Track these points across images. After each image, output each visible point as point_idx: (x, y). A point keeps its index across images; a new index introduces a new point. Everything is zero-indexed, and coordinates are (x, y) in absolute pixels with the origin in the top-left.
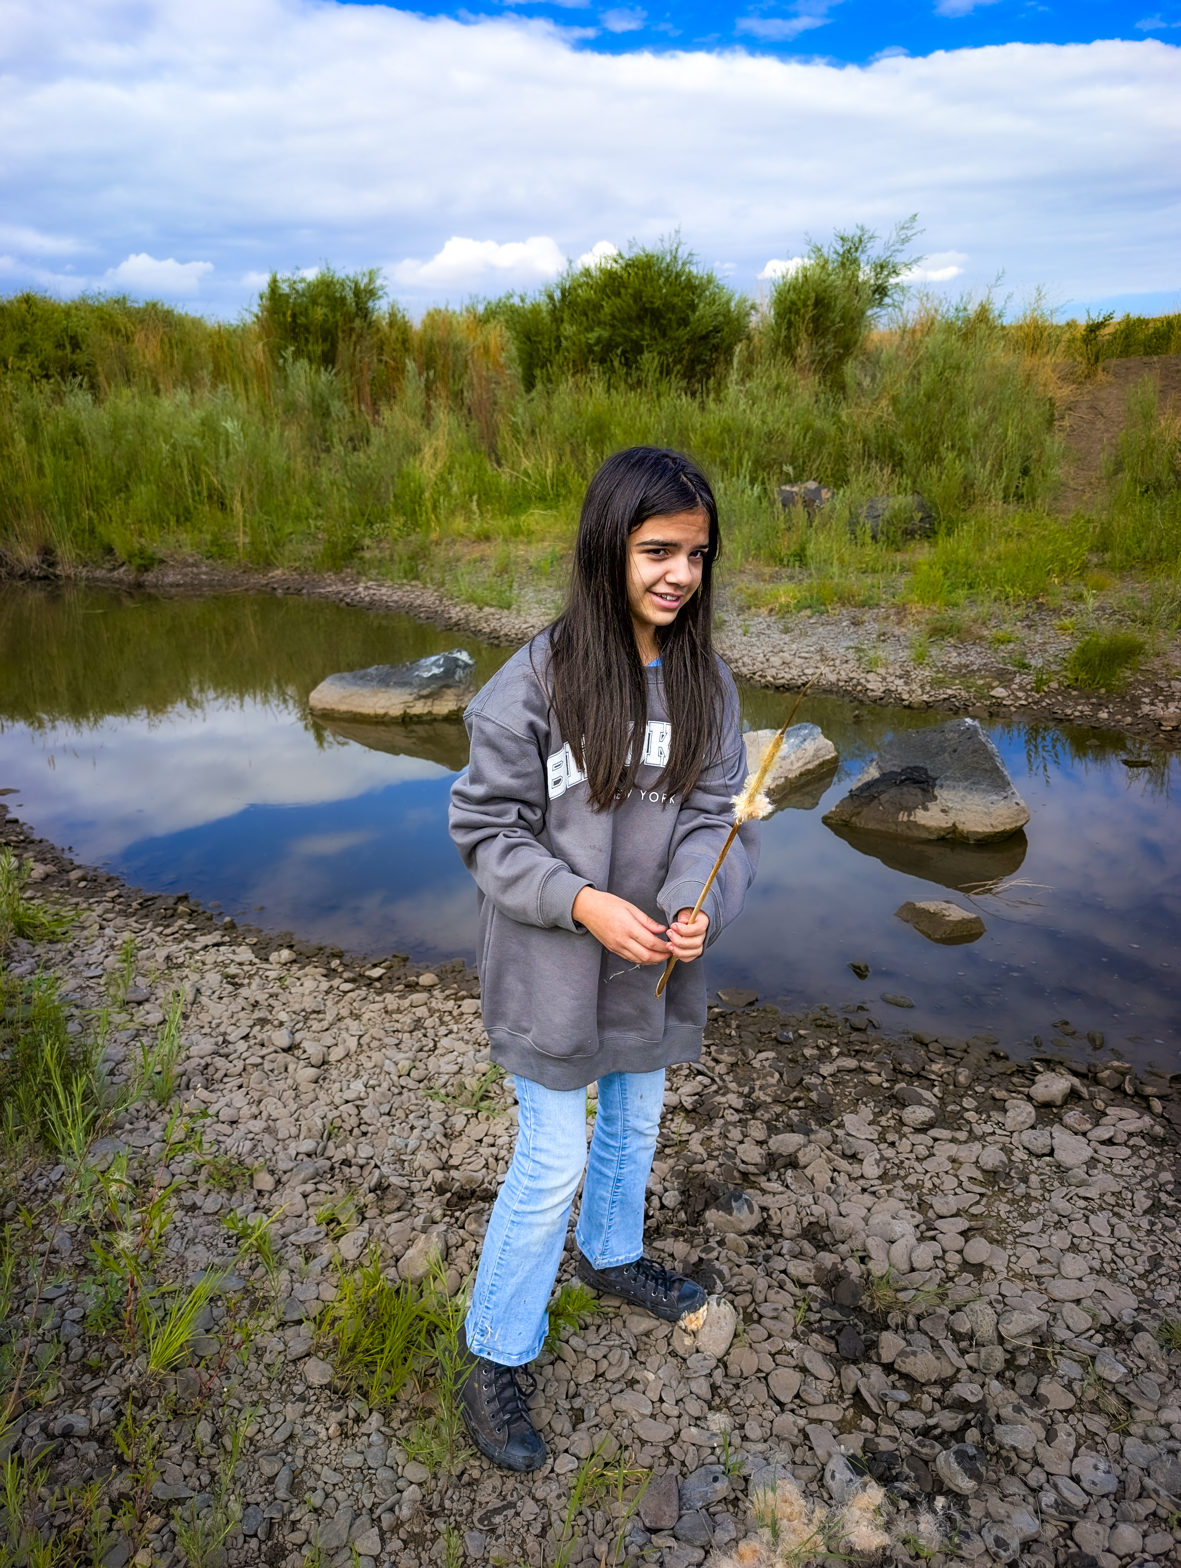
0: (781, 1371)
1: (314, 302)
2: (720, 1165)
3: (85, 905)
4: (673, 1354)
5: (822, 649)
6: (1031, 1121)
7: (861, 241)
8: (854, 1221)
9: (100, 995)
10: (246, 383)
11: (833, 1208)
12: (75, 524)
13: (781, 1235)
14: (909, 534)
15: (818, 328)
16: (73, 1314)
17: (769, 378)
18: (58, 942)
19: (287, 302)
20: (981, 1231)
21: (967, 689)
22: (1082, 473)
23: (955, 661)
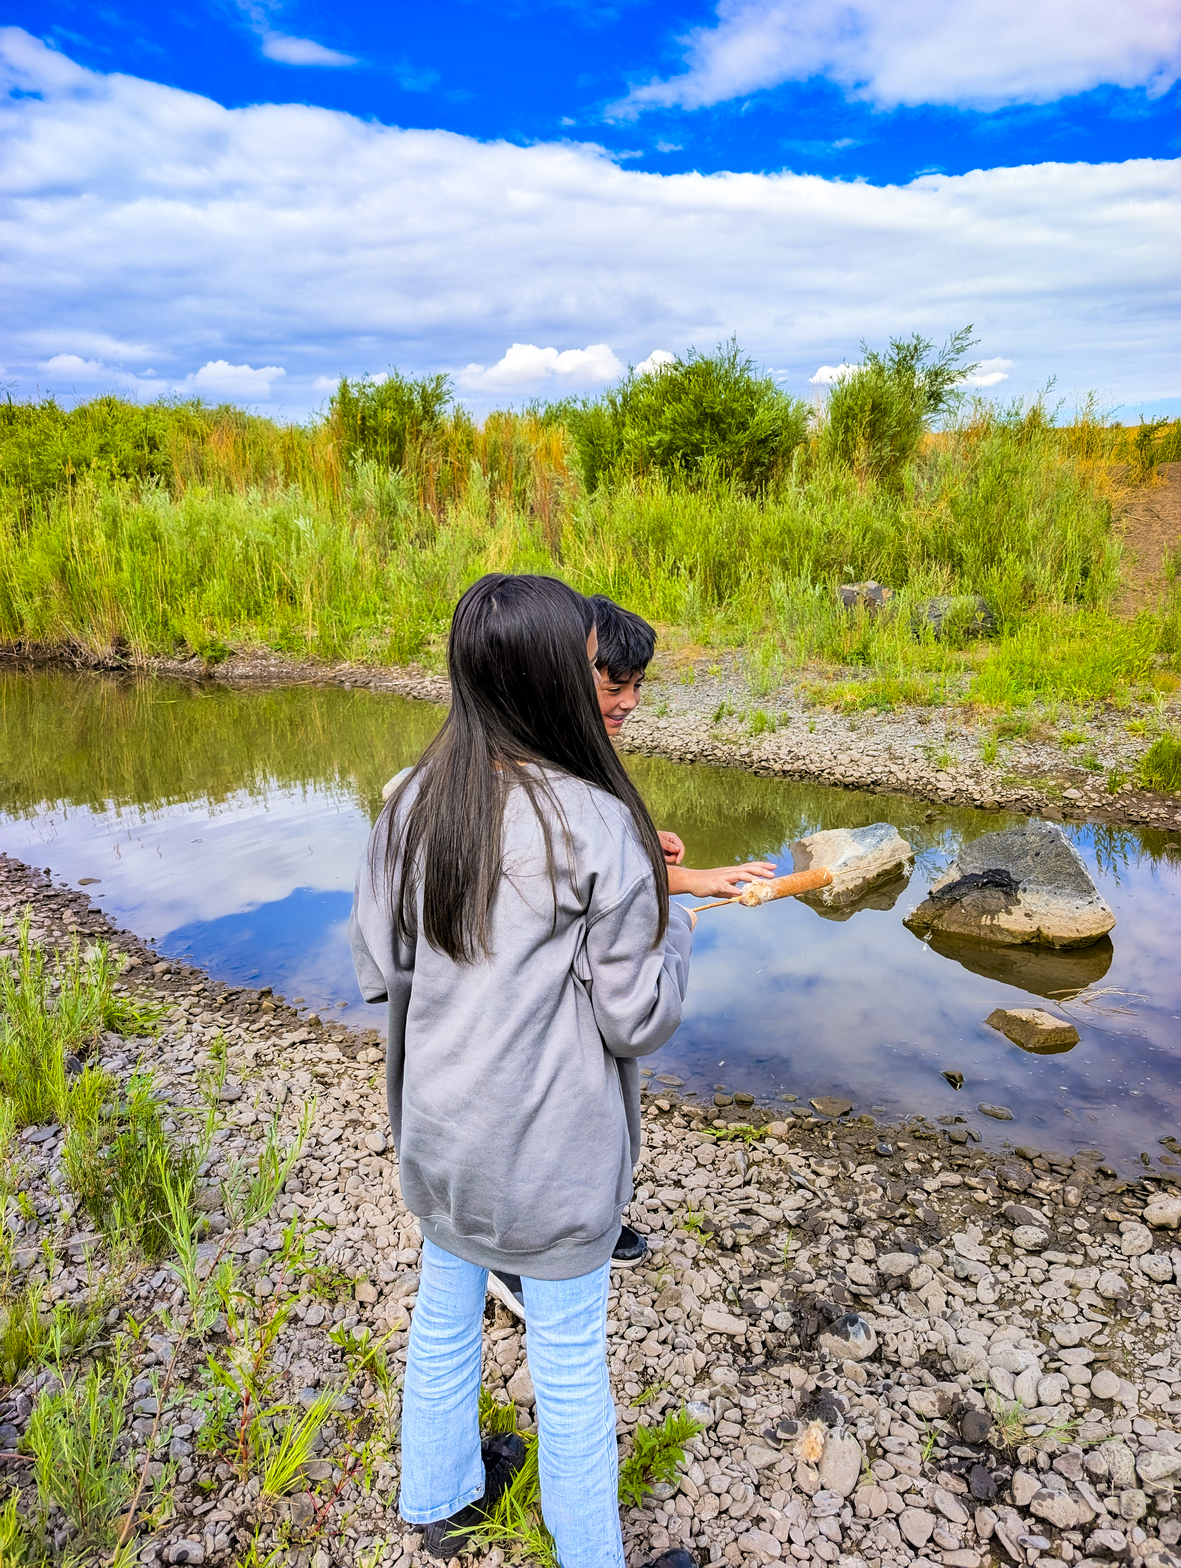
0: (911, 1511)
1: (383, 406)
2: (830, 1285)
3: (171, 999)
4: (798, 1490)
5: (890, 748)
6: (1148, 1245)
7: (916, 349)
8: (974, 1351)
9: (192, 1092)
10: (315, 482)
11: (951, 1336)
12: (149, 616)
13: (899, 1363)
14: (971, 634)
15: (875, 433)
16: (183, 1431)
17: (828, 481)
18: (146, 1036)
19: (357, 405)
20: (1108, 1362)
21: (1039, 789)
22: (1140, 574)
23: (1026, 761)
